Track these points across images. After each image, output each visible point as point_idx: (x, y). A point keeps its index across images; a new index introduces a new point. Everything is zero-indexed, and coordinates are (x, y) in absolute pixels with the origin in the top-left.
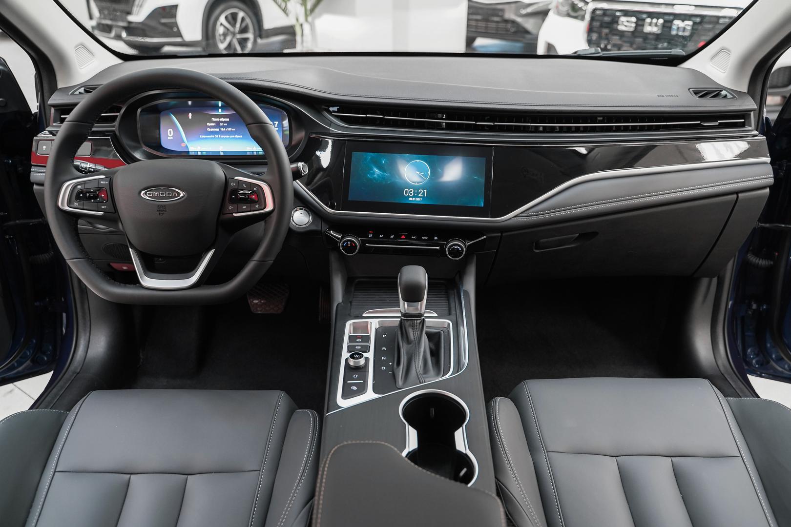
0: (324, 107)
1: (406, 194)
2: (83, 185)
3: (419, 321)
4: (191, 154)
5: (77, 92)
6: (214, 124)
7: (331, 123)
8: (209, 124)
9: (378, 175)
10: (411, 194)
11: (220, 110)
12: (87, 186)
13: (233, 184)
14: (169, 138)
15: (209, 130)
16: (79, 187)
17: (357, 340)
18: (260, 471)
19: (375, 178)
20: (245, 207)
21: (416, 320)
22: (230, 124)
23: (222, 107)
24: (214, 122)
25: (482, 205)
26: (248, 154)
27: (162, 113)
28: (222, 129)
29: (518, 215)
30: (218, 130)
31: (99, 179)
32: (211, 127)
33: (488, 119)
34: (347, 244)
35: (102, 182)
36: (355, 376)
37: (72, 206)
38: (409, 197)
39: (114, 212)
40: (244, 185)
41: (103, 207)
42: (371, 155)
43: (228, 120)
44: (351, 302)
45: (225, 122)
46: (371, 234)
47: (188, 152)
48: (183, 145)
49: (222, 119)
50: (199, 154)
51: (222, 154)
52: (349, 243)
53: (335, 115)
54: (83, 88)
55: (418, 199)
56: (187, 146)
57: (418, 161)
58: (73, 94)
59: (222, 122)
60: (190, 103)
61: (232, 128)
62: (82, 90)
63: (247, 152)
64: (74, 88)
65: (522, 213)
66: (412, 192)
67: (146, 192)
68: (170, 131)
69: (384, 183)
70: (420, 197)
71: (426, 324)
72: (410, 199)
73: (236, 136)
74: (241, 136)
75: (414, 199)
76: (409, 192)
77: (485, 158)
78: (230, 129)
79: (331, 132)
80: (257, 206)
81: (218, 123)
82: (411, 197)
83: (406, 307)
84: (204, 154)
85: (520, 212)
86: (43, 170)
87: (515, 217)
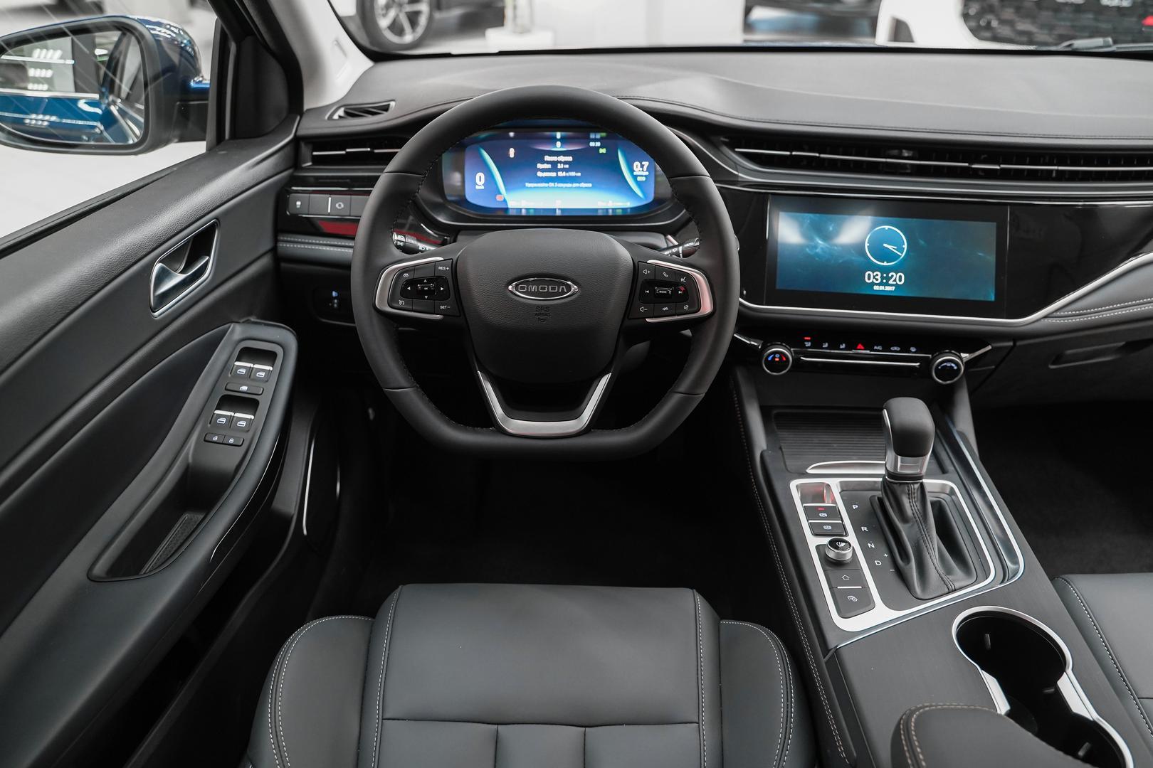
0: (723, 139)
1: (869, 279)
2: (413, 272)
3: (916, 486)
4: (511, 213)
5: (336, 117)
6: (549, 166)
7: (736, 166)
8: (540, 166)
9: (822, 248)
10: (877, 280)
11: (559, 144)
12: (418, 275)
13: (646, 272)
14: (477, 187)
15: (540, 174)
16: (406, 275)
17: (820, 515)
18: (698, 723)
19: (817, 254)
20: (666, 308)
21: (913, 484)
22: (572, 166)
23: (563, 140)
24: (548, 162)
25: (992, 298)
26: (600, 213)
27: (467, 149)
28: (560, 174)
29: (1049, 314)
30: (553, 174)
31: (435, 262)
32: (543, 170)
33: (984, 158)
34: (774, 358)
35: (440, 268)
36: (846, 578)
37: (396, 305)
38: (873, 284)
39: (458, 315)
40: (664, 274)
41: (442, 307)
42: (810, 218)
43: (570, 159)
44: (781, 448)
45: (565, 163)
46: (808, 341)
47: (507, 209)
48: (499, 198)
49: (562, 158)
50: (524, 213)
51: (558, 213)
52: (777, 356)
53: (739, 152)
54: (342, 109)
55: (888, 288)
56: (505, 201)
57: (887, 227)
58: (330, 118)
59: (561, 162)
60: (512, 134)
61: (576, 172)
62: (341, 112)
63: (597, 210)
64: (331, 109)
65: (1057, 311)
66: (879, 277)
67: (517, 285)
68: (480, 177)
69: (833, 262)
70: (892, 285)
71: (928, 489)
72: (876, 288)
73: (583, 185)
74: (590, 185)
75: (882, 288)
76: (874, 277)
77: (995, 224)
78: (573, 174)
79: (740, 180)
80: (686, 307)
81: (554, 164)
82: (877, 284)
83: (899, 464)
84: (532, 213)
85: (1054, 309)
86: (351, 243)
87: (1046, 317)
